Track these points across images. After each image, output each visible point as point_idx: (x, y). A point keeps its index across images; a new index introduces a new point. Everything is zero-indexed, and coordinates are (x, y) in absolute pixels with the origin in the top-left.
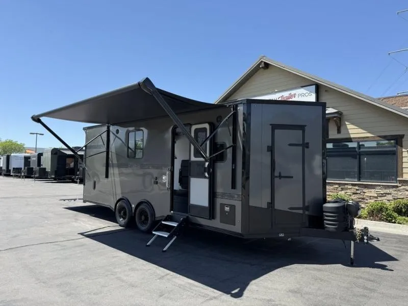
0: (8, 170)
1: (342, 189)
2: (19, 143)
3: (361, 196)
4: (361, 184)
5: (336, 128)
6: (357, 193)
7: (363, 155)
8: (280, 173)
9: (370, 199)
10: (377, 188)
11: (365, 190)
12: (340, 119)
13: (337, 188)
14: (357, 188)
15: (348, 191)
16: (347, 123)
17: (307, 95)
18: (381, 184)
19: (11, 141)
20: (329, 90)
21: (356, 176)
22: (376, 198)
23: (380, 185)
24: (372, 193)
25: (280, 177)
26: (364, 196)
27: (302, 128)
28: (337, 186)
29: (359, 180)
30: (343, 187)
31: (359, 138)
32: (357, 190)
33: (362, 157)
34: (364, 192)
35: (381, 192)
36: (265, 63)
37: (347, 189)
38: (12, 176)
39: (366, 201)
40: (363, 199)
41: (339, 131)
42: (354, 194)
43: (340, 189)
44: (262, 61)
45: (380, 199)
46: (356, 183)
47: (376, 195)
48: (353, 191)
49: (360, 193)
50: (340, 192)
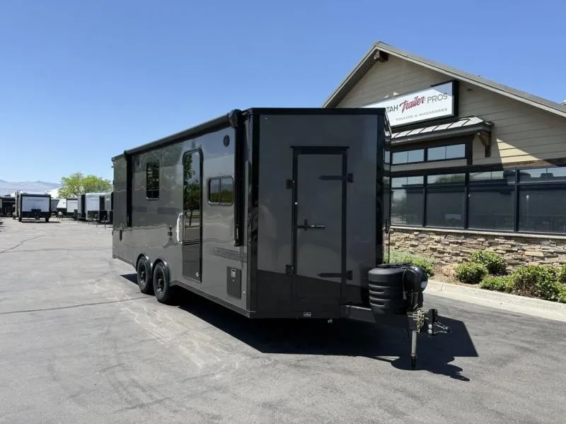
0: (84, 214)
1: (491, 245)
2: (103, 179)
3: (519, 256)
4: (517, 237)
5: (483, 149)
6: (513, 251)
7: (524, 190)
8: (306, 221)
9: (533, 260)
10: (544, 242)
11: (525, 247)
12: (490, 133)
13: (483, 242)
14: (512, 242)
15: (499, 247)
16: (498, 141)
17: (440, 97)
18: (551, 237)
19: (94, 178)
20: (473, 89)
21: (513, 223)
22: (542, 258)
23: (548, 239)
24: (536, 251)
25: (306, 227)
26: (524, 256)
27: (342, 150)
28: (482, 239)
29: (517, 230)
30: (492, 241)
31: (518, 163)
32: (513, 246)
33: (521, 193)
34: (525, 250)
35: (550, 250)
36: (381, 52)
37: (498, 244)
38: (87, 221)
39: (527, 264)
40: (521, 260)
41: (488, 154)
42: (508, 251)
43: (486, 243)
44: (377, 50)
45: (547, 260)
46: (511, 234)
47: (542, 255)
48: (508, 247)
49: (517, 251)
50: (487, 249)
